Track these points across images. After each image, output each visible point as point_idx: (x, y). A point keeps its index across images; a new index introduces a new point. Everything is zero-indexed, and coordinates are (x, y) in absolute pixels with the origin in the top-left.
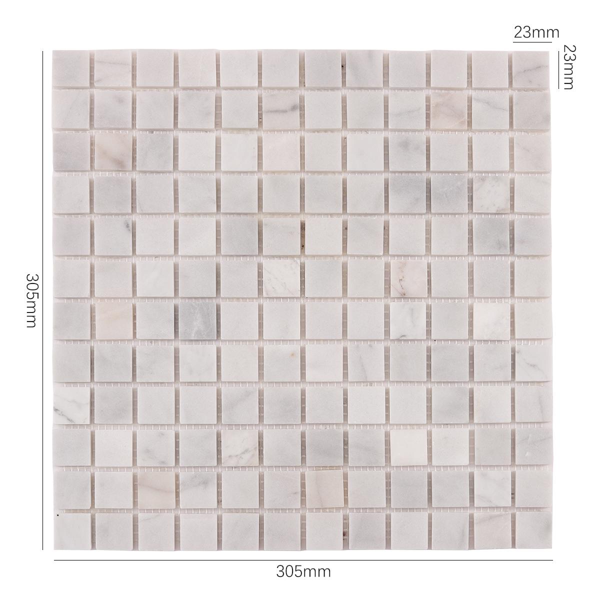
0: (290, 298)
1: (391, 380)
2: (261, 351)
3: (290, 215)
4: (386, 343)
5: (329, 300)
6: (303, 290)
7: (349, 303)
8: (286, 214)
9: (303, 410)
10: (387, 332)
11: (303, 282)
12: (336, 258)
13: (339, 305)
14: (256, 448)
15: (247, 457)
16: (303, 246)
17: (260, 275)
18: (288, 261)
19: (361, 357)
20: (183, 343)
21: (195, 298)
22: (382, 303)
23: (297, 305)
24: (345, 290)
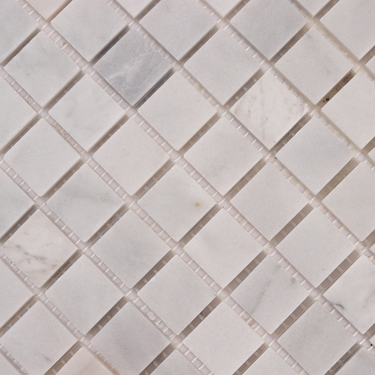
0: (258, 141)
1: (279, 341)
2: (168, 165)
3: (346, 54)
4: (314, 294)
5: (298, 185)
6: (280, 145)
7: (317, 210)
8: (343, 48)
9: (150, 275)
10: (327, 284)
11: (288, 137)
12: (350, 147)
13: (303, 201)
14: (54, 266)
15: (36, 265)
16: (327, 99)
17: (249, 84)
18: (294, 98)
19: (270, 282)
20: (96, 77)
21: (157, 43)
22: (354, 246)
23: (258, 155)
24: (326, 190)
